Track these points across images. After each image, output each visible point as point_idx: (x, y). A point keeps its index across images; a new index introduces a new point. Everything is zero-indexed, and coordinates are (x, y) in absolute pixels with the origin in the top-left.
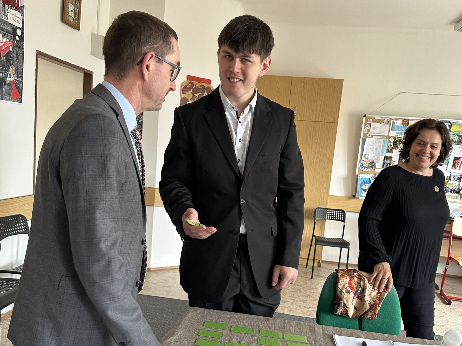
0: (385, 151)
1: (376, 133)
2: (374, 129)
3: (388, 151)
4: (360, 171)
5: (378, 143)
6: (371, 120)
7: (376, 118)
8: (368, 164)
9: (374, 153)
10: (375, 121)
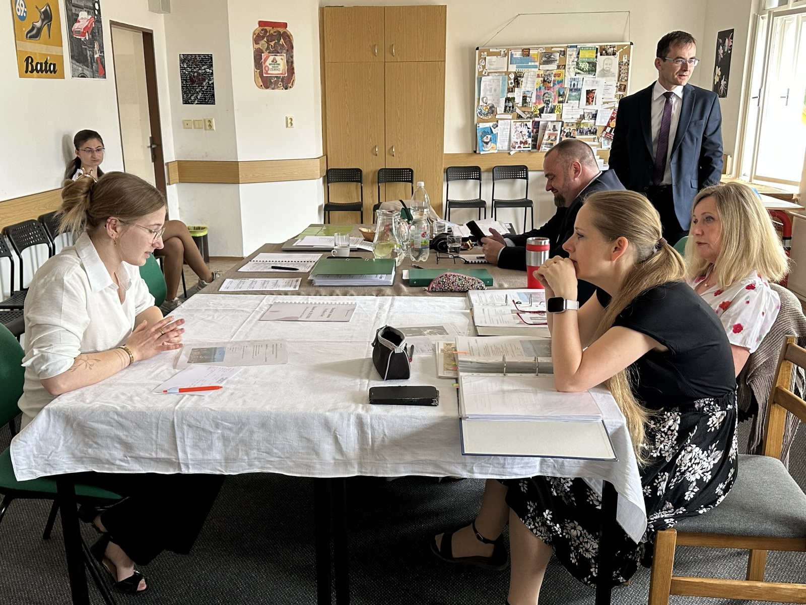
0: (506, 91)
1: (493, 69)
2: (490, 65)
3: (509, 91)
4: (479, 119)
5: (496, 81)
6: (486, 53)
7: (491, 50)
8: (487, 110)
9: (492, 95)
10: (490, 54)
